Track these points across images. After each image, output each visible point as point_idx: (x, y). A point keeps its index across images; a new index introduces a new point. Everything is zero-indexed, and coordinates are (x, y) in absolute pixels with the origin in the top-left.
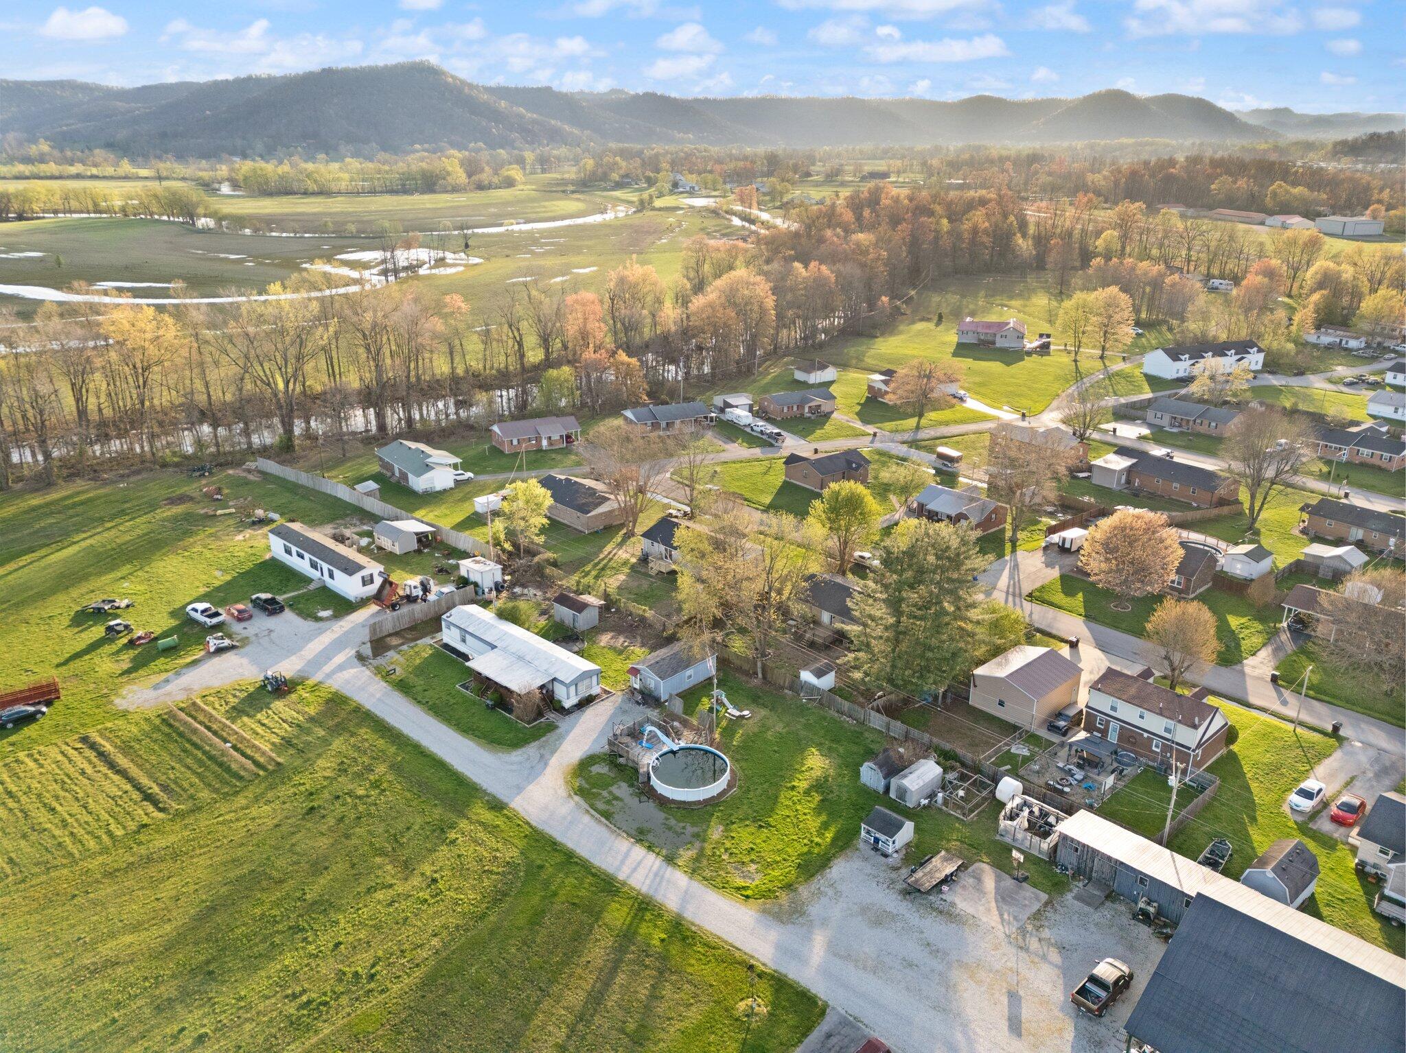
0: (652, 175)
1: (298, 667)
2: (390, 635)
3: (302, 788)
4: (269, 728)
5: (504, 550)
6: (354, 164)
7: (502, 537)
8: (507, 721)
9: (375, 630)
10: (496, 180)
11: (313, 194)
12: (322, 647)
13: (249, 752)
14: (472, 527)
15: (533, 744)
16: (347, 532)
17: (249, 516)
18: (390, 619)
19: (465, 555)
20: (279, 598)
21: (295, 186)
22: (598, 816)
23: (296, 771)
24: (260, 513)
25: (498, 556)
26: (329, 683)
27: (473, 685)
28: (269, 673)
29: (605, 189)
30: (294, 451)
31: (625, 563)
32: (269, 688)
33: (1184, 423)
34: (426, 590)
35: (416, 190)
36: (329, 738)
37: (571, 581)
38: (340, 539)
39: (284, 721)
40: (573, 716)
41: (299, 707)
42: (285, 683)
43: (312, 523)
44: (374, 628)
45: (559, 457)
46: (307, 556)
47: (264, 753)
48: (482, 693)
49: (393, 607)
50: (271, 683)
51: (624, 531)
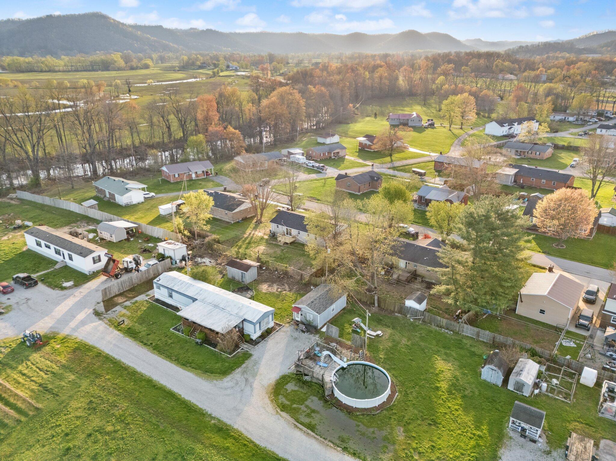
0: (216, 62)
1: (50, 325)
2: (116, 296)
3: (58, 430)
4: (29, 377)
5: (185, 235)
6: (66, 58)
7: (182, 227)
8: (214, 354)
9: (106, 293)
10: (139, 65)
11: (46, 71)
12: (67, 308)
13: (12, 400)
14: (159, 224)
15: (238, 371)
16: (80, 231)
17: (11, 224)
18: (115, 285)
19: (159, 240)
20: (34, 276)
21: (36, 69)
22: (305, 429)
23: (54, 414)
24: (19, 222)
25: (182, 239)
26: (75, 334)
27: (182, 327)
28: (28, 332)
29: (194, 69)
30: (40, 186)
31: (262, 238)
32: (28, 343)
33: (522, 154)
34: (137, 263)
35: (100, 70)
36: (78, 381)
37: (232, 252)
38: (76, 235)
39: (41, 370)
40: (260, 345)
41: (53, 357)
42: (40, 339)
43: (55, 226)
44: (105, 292)
45: (203, 183)
46: (52, 246)
47: (24, 400)
48: (191, 334)
49: (117, 276)
50: (29, 340)
51: (255, 221)
